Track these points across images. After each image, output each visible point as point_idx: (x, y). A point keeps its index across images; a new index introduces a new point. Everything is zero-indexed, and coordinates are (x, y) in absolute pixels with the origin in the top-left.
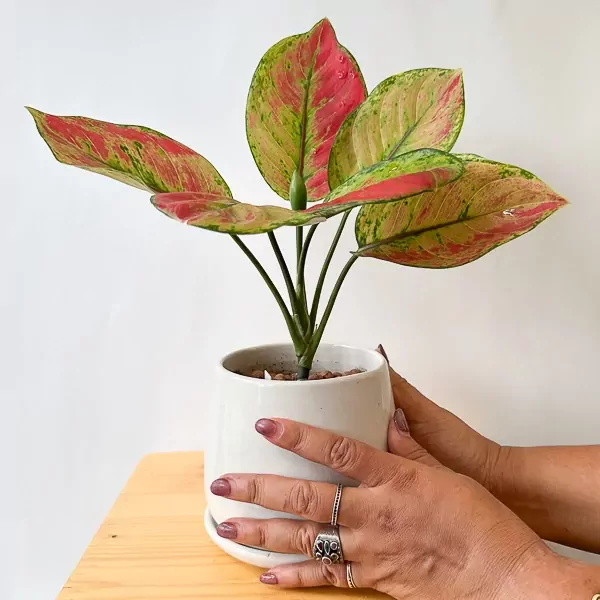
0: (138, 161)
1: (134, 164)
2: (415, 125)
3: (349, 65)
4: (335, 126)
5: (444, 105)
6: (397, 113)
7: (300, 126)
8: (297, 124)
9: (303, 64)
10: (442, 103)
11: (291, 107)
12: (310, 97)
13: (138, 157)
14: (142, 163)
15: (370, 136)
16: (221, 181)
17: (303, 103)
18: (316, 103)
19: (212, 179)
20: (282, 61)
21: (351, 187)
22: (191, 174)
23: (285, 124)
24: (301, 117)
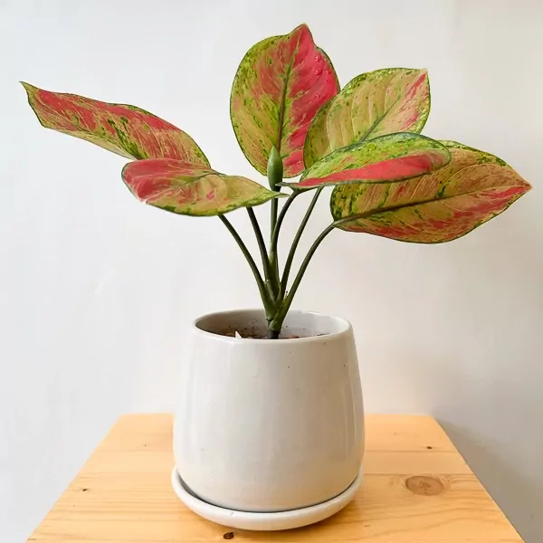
0: (123, 134)
1: (119, 136)
2: (384, 116)
3: (325, 69)
4: (311, 114)
5: (412, 97)
6: (367, 105)
8: (276, 110)
9: (283, 60)
10: (409, 96)
11: (271, 96)
12: (288, 89)
13: (123, 130)
14: (127, 135)
15: (342, 123)
16: (200, 154)
17: (282, 94)
18: (294, 94)
19: (193, 152)
20: (265, 57)
22: (173, 147)
23: (265, 109)
24: (279, 106)
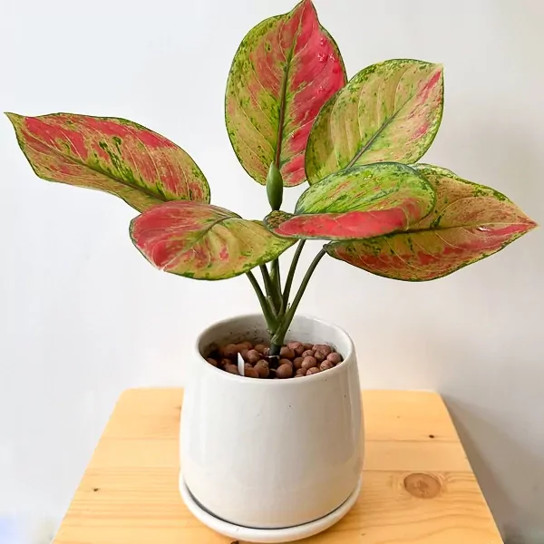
0: (117, 158)
1: (113, 161)
2: (393, 117)
3: (329, 44)
4: (313, 112)
5: (423, 102)
6: (375, 103)
7: (279, 111)
8: (275, 108)
9: (283, 45)
10: (421, 99)
11: (270, 91)
12: (289, 80)
13: (117, 153)
14: (121, 159)
15: (348, 123)
16: (199, 174)
17: (282, 86)
18: (296, 83)
19: (190, 171)
20: (262, 44)
21: (326, 187)
22: (170, 167)
23: (263, 108)
24: (279, 100)
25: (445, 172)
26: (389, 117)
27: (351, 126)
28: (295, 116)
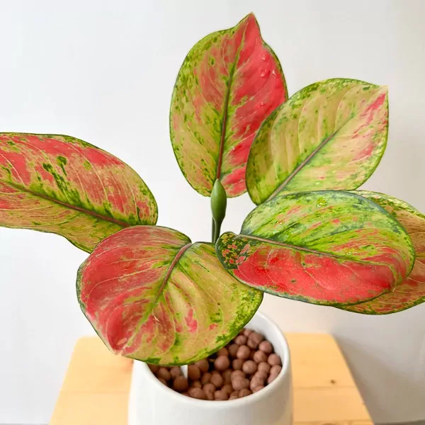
0: (62, 180)
1: (58, 182)
2: (334, 135)
3: (272, 60)
4: (255, 125)
5: (368, 123)
6: (316, 120)
7: (221, 124)
8: (218, 122)
9: (226, 59)
10: (365, 121)
11: (212, 105)
12: (231, 94)
13: (62, 175)
15: (288, 139)
16: (146, 191)
18: (237, 101)
19: (138, 189)
22: (117, 186)
23: (207, 123)
24: (222, 114)
25: (404, 206)
26: (330, 133)
27: (291, 141)
28: (236, 130)
